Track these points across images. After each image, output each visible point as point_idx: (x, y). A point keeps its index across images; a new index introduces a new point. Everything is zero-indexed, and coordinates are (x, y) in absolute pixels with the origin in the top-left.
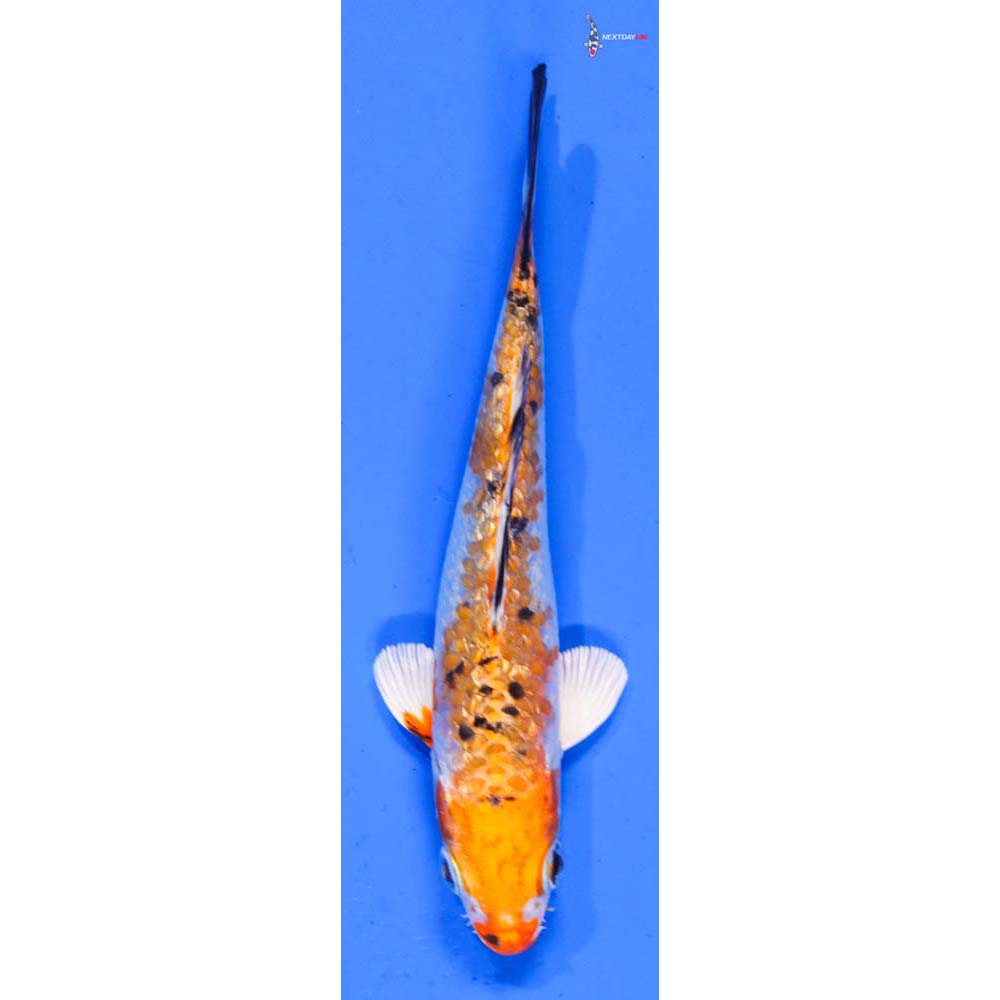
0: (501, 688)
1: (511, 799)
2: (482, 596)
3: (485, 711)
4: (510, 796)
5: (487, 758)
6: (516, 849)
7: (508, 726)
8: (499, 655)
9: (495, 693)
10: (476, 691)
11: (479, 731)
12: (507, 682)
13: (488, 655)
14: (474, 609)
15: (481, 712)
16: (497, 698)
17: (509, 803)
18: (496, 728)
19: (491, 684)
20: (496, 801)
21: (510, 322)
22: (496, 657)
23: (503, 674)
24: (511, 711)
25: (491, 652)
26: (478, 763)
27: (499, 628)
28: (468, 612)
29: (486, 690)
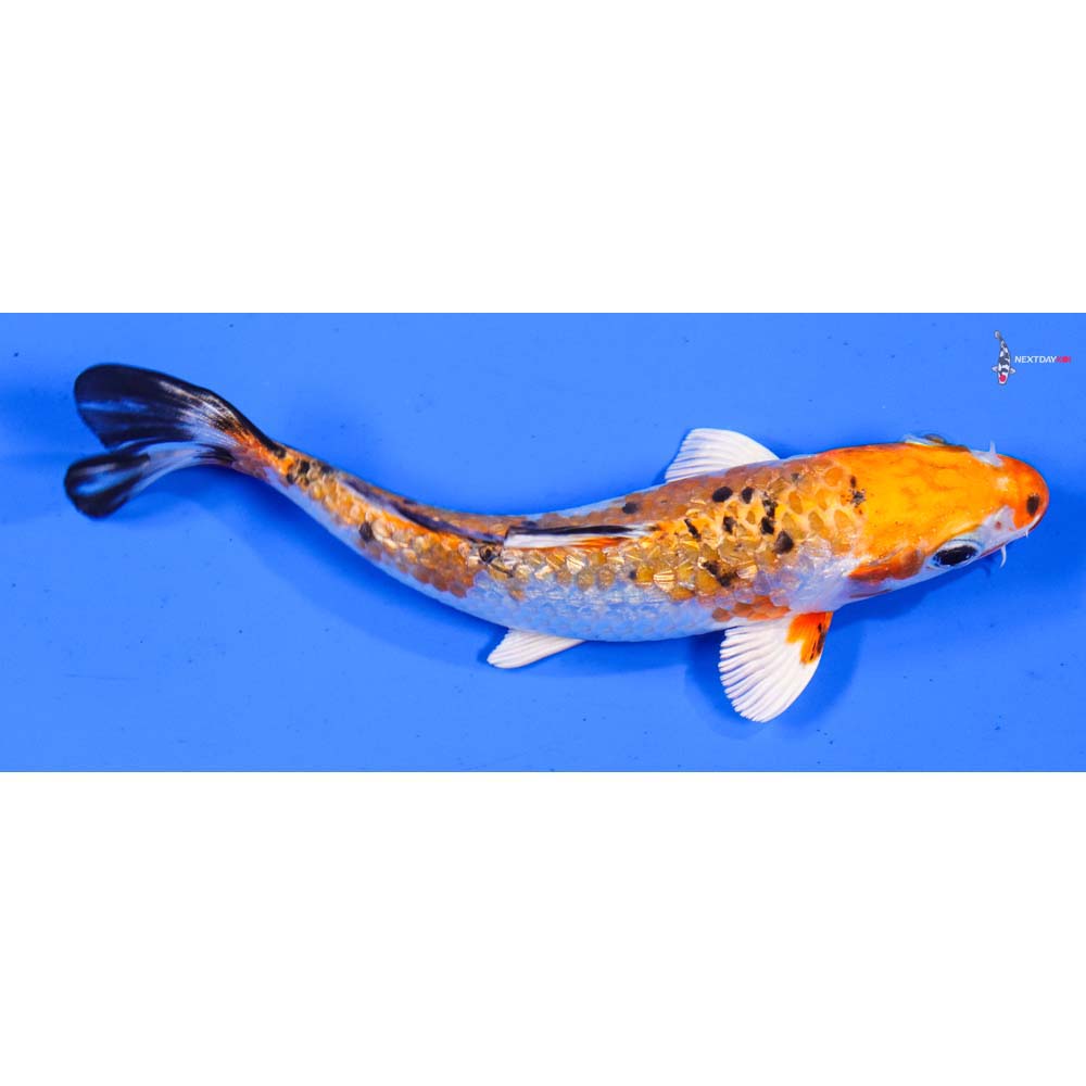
0: (723, 509)
1: (853, 482)
2: (617, 555)
3: (754, 523)
4: (849, 484)
5: (809, 512)
6: (913, 473)
7: (765, 494)
8: (682, 519)
9: (730, 514)
10: (731, 538)
11: (779, 526)
12: (714, 505)
13: (686, 531)
14: (635, 563)
15: (755, 528)
16: (735, 512)
17: (858, 483)
18: (771, 505)
19: (720, 519)
20: (858, 497)
21: (316, 490)
22: (686, 521)
23: (705, 511)
24: (747, 495)
25: (682, 528)
26: (816, 521)
27: (651, 524)
28: (641, 569)
29: (728, 525)
